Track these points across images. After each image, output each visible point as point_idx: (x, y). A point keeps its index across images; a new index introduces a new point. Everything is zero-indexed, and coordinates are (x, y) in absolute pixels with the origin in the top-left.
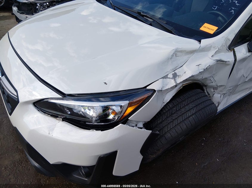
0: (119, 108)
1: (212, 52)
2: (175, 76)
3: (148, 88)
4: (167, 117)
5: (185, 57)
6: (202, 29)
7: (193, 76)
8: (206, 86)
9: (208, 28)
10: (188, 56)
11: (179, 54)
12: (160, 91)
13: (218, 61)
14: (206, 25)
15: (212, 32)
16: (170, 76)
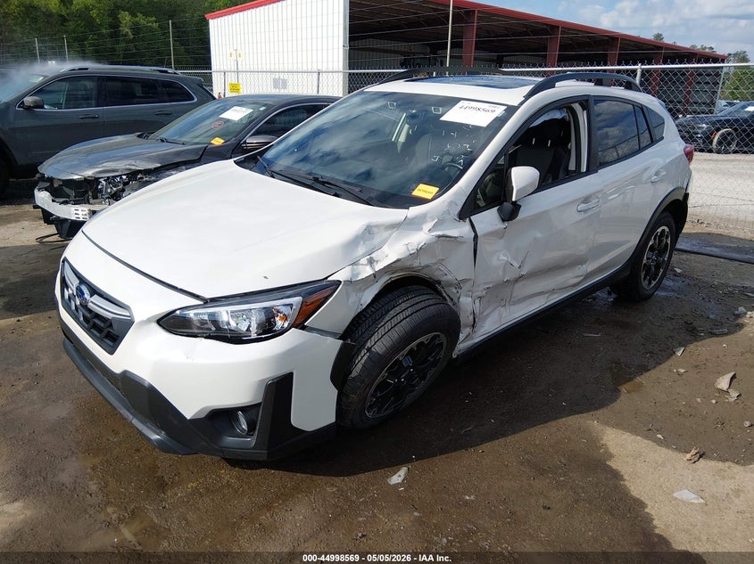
0: (289, 308)
1: (430, 225)
2: (371, 262)
3: (329, 279)
4: (369, 327)
5: (386, 234)
6: (416, 193)
7: (398, 260)
8: (439, 282)
9: (424, 191)
10: (389, 232)
11: (375, 230)
12: (349, 282)
13: (439, 237)
14: (422, 186)
15: (429, 197)
16: (364, 261)
